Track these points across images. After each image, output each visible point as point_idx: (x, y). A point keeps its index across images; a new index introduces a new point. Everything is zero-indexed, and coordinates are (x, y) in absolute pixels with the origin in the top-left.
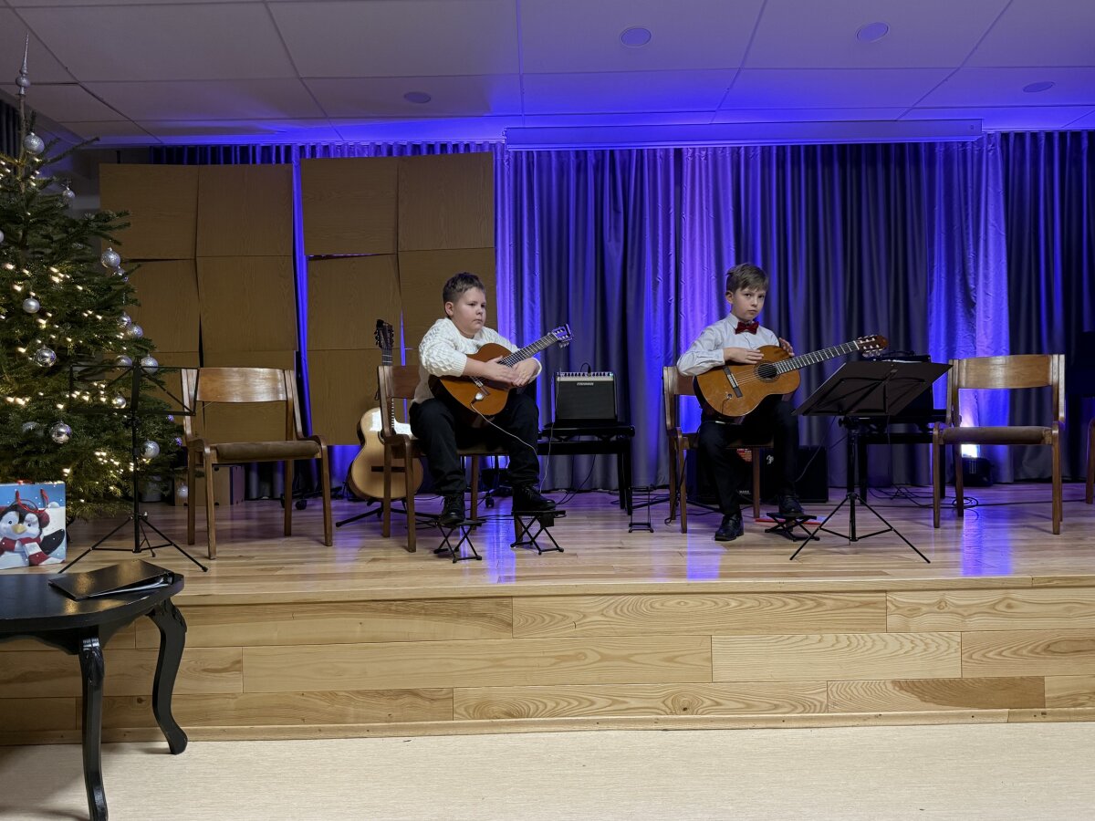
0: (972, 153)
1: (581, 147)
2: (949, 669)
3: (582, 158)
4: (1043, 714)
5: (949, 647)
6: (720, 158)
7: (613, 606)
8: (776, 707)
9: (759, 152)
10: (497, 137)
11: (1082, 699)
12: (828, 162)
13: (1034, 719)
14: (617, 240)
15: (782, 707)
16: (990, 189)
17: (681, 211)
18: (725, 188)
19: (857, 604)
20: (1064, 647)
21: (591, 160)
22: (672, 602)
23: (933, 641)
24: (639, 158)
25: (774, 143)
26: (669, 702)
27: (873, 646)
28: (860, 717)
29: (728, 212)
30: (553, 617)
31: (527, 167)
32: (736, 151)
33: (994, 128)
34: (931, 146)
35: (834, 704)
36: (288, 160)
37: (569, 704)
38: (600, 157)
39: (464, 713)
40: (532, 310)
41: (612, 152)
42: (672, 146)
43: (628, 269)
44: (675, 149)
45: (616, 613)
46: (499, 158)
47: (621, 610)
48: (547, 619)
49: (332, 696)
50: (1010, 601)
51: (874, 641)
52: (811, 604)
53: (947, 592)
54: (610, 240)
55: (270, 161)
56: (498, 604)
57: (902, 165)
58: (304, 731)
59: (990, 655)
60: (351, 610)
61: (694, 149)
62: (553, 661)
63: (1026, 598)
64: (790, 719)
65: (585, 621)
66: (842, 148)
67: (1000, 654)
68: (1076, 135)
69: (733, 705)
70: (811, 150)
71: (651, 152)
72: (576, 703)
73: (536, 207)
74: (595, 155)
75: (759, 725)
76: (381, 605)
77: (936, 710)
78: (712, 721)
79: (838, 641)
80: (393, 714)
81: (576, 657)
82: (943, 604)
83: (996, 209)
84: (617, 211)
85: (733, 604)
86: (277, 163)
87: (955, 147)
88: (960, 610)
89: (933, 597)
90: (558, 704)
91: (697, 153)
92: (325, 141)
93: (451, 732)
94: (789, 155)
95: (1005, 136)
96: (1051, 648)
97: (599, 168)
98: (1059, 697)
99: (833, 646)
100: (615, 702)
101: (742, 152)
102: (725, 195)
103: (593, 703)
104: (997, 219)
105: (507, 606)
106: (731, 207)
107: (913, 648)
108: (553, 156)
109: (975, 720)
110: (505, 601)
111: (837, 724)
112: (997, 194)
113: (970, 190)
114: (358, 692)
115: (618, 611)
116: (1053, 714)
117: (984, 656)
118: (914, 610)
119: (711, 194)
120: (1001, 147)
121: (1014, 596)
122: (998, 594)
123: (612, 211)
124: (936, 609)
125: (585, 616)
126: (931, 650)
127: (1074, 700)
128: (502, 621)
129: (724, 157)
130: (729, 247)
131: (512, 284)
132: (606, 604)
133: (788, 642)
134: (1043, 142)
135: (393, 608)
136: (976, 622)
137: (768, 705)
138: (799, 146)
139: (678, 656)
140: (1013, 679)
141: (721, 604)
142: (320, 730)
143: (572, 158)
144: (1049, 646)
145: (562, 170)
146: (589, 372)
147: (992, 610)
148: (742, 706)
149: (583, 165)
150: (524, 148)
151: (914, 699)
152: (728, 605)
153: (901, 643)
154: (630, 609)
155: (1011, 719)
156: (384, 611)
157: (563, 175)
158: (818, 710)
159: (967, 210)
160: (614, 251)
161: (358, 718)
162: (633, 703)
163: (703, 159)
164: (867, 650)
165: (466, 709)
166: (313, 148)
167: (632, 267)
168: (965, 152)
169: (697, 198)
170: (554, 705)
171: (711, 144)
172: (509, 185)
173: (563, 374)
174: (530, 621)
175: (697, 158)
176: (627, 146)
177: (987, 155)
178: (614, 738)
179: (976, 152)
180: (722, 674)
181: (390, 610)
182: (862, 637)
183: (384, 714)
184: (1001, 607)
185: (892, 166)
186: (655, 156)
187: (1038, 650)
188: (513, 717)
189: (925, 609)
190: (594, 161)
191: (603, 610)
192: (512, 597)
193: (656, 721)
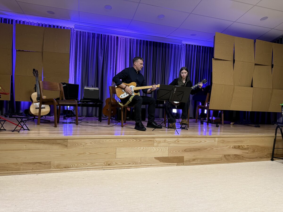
0: (180, 48)
1: (94, 32)
2: (166, 155)
3: (94, 35)
4: (183, 164)
5: (166, 150)
6: (127, 40)
7: (94, 141)
8: (129, 164)
9: (136, 40)
10: (72, 26)
11: (191, 161)
12: (150, 45)
13: (181, 165)
14: (102, 56)
15: (131, 163)
16: (183, 56)
17: (117, 51)
18: (128, 47)
19: (148, 141)
20: (188, 150)
21: (96, 36)
22: (108, 140)
23: (163, 149)
24: (108, 37)
25: (139, 39)
26: (105, 163)
27: (151, 150)
28: (147, 165)
29: (128, 53)
30: (78, 144)
31: (80, 35)
32: (130, 39)
33: (184, 43)
34: (172, 45)
35: (142, 163)
36: (12, 23)
37: (81, 165)
38: (98, 35)
39: (53, 167)
40: (79, 71)
41: (101, 35)
42: (116, 36)
43: (104, 64)
44: (117, 37)
45: (94, 143)
46: (72, 32)
47: (96, 142)
48: (77, 144)
49: (16, 164)
50: (178, 140)
51: (151, 149)
52: (138, 140)
53: (166, 138)
54: (100, 56)
55: (6, 23)
56: (64, 141)
57: (166, 48)
58: (8, 173)
59: (174, 152)
60: (23, 142)
61: (121, 37)
62: (77, 154)
63: (182, 140)
64: (132, 166)
65: (86, 145)
66: (154, 42)
67: (176, 151)
68: (200, 46)
69: (120, 163)
70: (147, 42)
71: (111, 36)
72: (82, 164)
73: (81, 45)
74: (97, 35)
75: (125, 168)
76: (31, 141)
77: (162, 164)
78: (115, 167)
79: (144, 149)
80: (34, 168)
81: (83, 154)
82: (165, 141)
83: (184, 60)
84: (102, 49)
85: (122, 141)
86: (8, 23)
87: (177, 46)
88: (169, 142)
89: (163, 139)
90: (78, 165)
91: (122, 38)
92: (23, 20)
93: (49, 172)
94: (142, 42)
95: (187, 45)
96: (186, 150)
97: (98, 38)
98: (186, 161)
99: (143, 150)
100: (92, 164)
101: (132, 40)
102: (128, 49)
103: (87, 164)
104: (184, 62)
105: (66, 141)
106: (129, 52)
107: (159, 150)
108: (87, 33)
109: (170, 165)
110: (66, 140)
111: (142, 167)
112: (184, 57)
113: (179, 55)
114: (24, 163)
115: (95, 142)
116: (185, 164)
117: (173, 152)
118: (160, 142)
119: (124, 49)
120: (186, 47)
121: (179, 139)
122: (176, 139)
123: (101, 49)
124: (164, 142)
125: (86, 144)
126: (162, 151)
127: (189, 161)
128: (65, 145)
129: (128, 40)
130: (128, 61)
131: (74, 64)
132: (92, 141)
133: (133, 149)
134: (194, 47)
135: (35, 141)
136: (172, 145)
137: (128, 163)
138: (144, 40)
139: (108, 153)
140: (178, 157)
141: (119, 141)
142: (12, 173)
143: (91, 35)
144: (185, 150)
145: (89, 37)
146: (93, 87)
147: (175, 142)
148: (121, 164)
149: (94, 37)
150: (79, 30)
151: (158, 161)
152: (121, 141)
153: (157, 149)
154: (98, 142)
155: (177, 165)
156: (32, 142)
157: (89, 38)
158: (138, 164)
159: (178, 60)
160: (101, 59)
161: (23, 170)
162: (97, 164)
163: (123, 40)
164: (150, 151)
165: (54, 167)
166: (20, 21)
167: (105, 63)
168: (178, 47)
169: (121, 49)
170: (77, 165)
171: (125, 37)
172: (75, 39)
173: (86, 87)
174: (72, 145)
175: (122, 39)
176: (105, 34)
177: (183, 48)
178: (91, 172)
179: (181, 47)
180: (118, 157)
181: (34, 142)
182: (149, 148)
183: (31, 168)
184: (177, 142)
185: (164, 48)
186: (112, 37)
187: (183, 151)
188: (66, 168)
189: (162, 142)
190: (97, 36)
191: (91, 142)
192: (68, 139)
193: (102, 168)
